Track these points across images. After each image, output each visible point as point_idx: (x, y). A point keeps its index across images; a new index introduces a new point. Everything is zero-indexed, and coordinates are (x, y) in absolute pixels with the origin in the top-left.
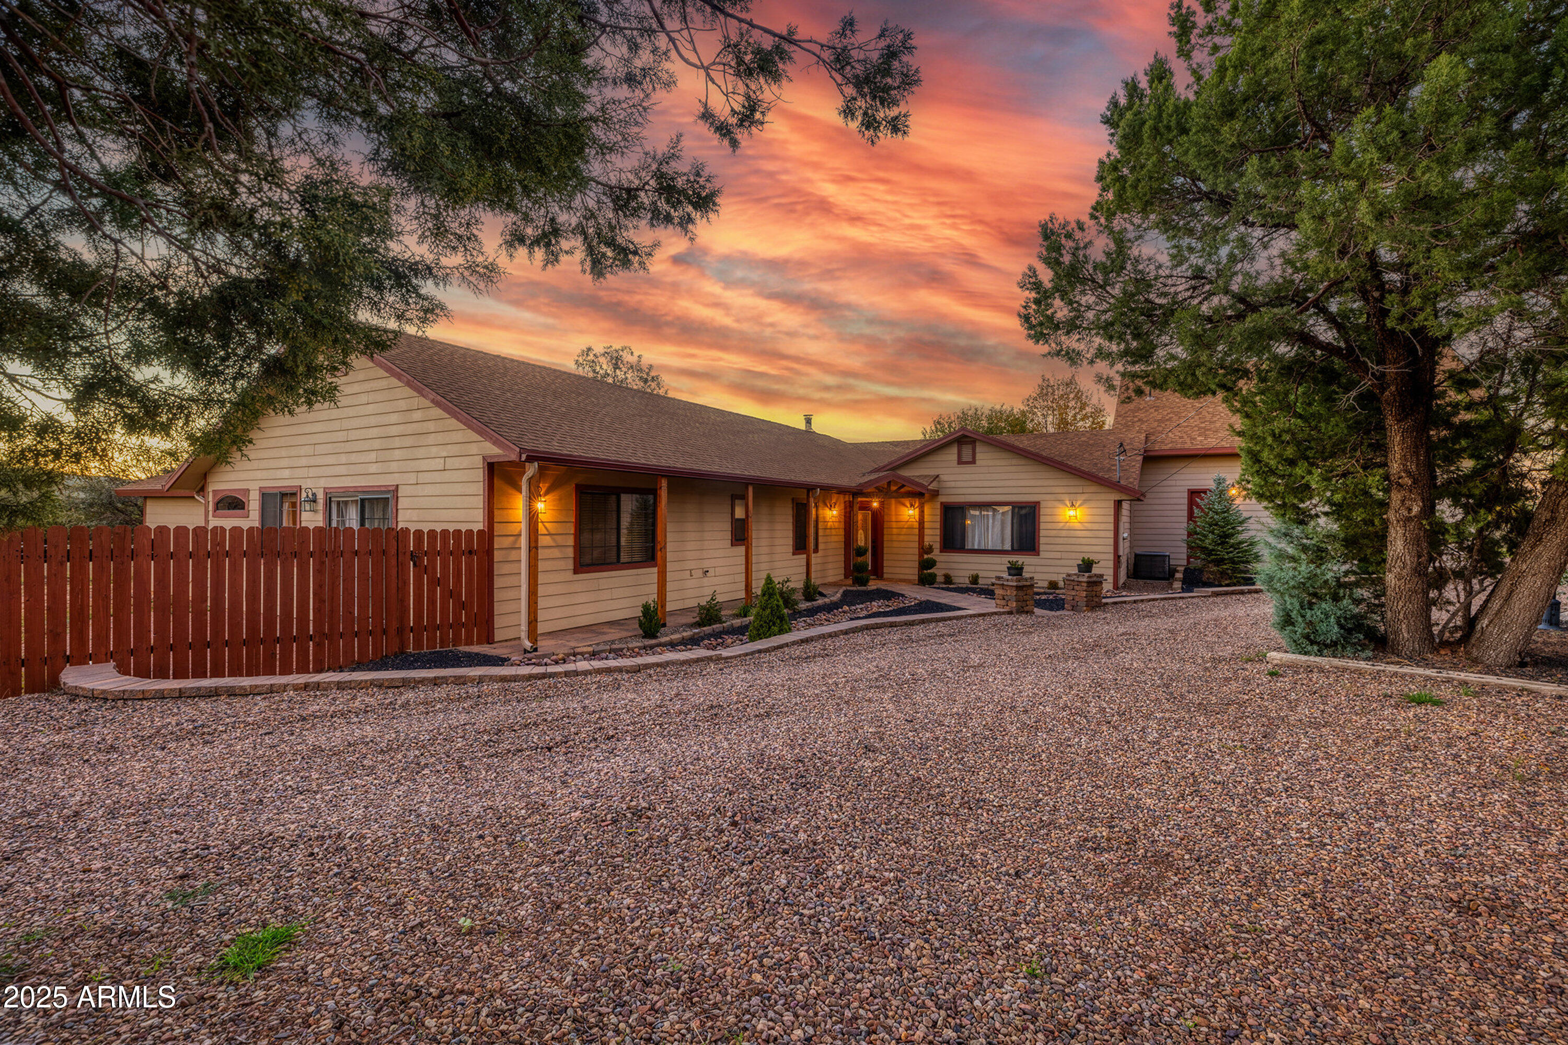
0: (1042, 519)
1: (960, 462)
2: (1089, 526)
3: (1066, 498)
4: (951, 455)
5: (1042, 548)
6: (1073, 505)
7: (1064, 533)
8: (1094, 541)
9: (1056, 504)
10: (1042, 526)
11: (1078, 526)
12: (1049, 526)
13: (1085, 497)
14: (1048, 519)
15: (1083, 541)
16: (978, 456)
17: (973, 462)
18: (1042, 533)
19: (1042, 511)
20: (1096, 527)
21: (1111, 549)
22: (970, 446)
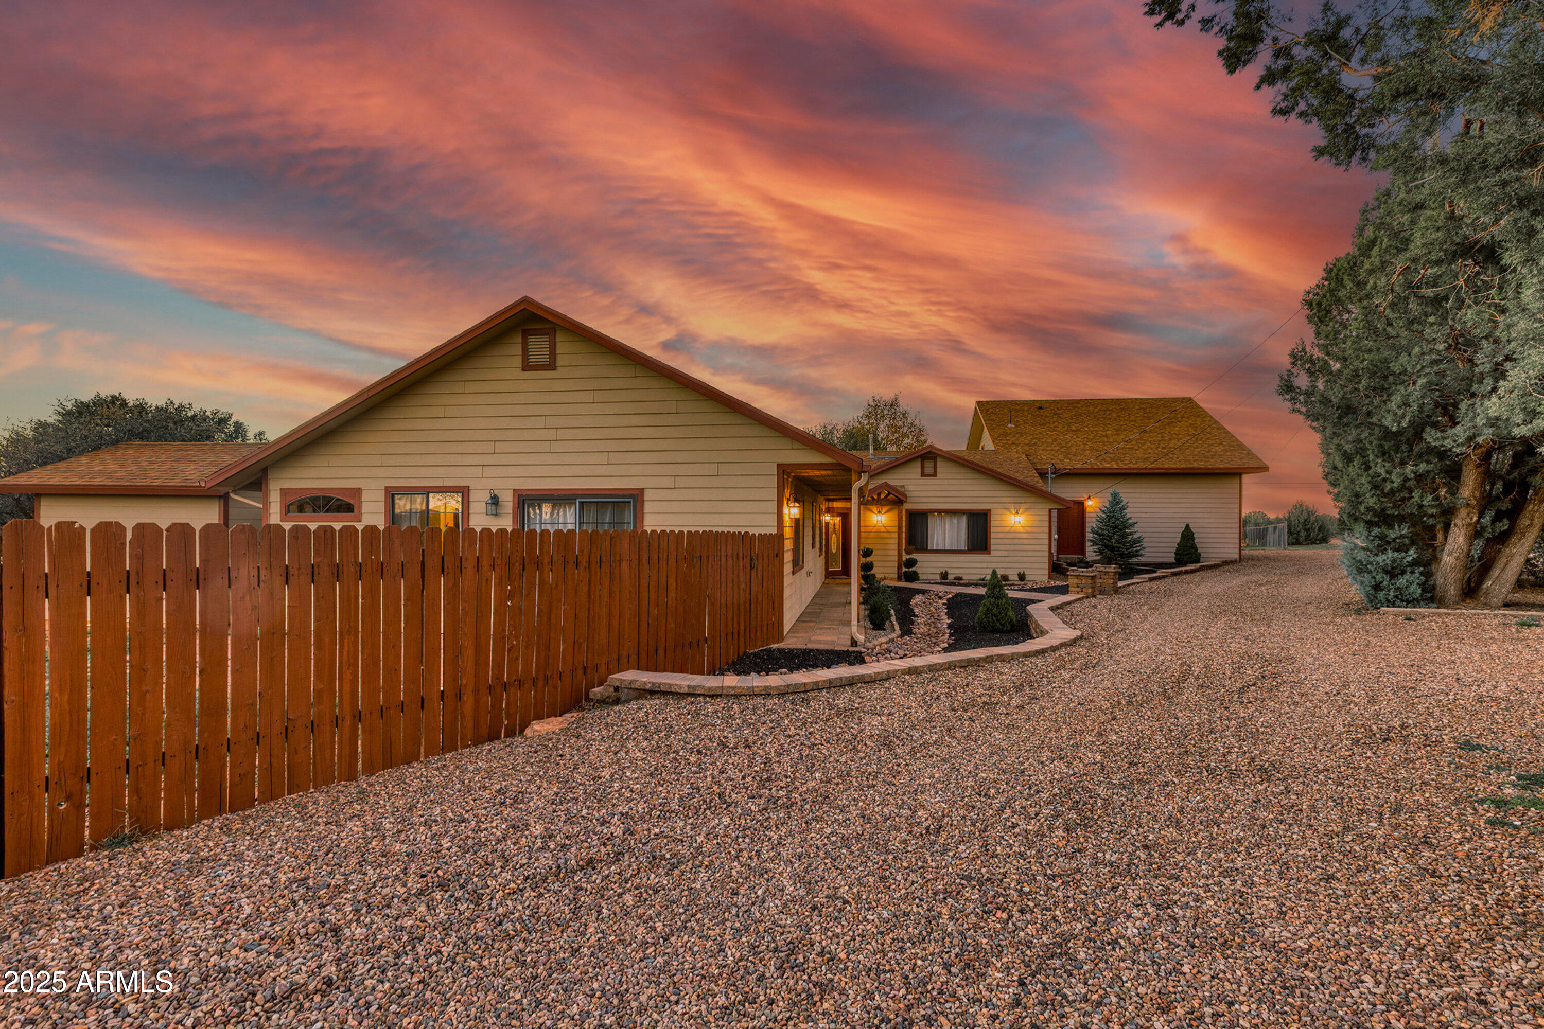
0: (993, 523)
1: (923, 475)
2: (1029, 529)
3: (1012, 506)
4: (916, 468)
5: (993, 547)
6: (1017, 513)
7: (1011, 536)
8: (1033, 542)
9: (1004, 511)
10: (993, 530)
11: (1021, 530)
12: (999, 530)
13: (1027, 505)
14: (997, 523)
15: (1026, 542)
16: (939, 470)
17: (935, 475)
18: (992, 535)
19: (993, 517)
20: (1036, 530)
21: (1047, 548)
22: (932, 462)
